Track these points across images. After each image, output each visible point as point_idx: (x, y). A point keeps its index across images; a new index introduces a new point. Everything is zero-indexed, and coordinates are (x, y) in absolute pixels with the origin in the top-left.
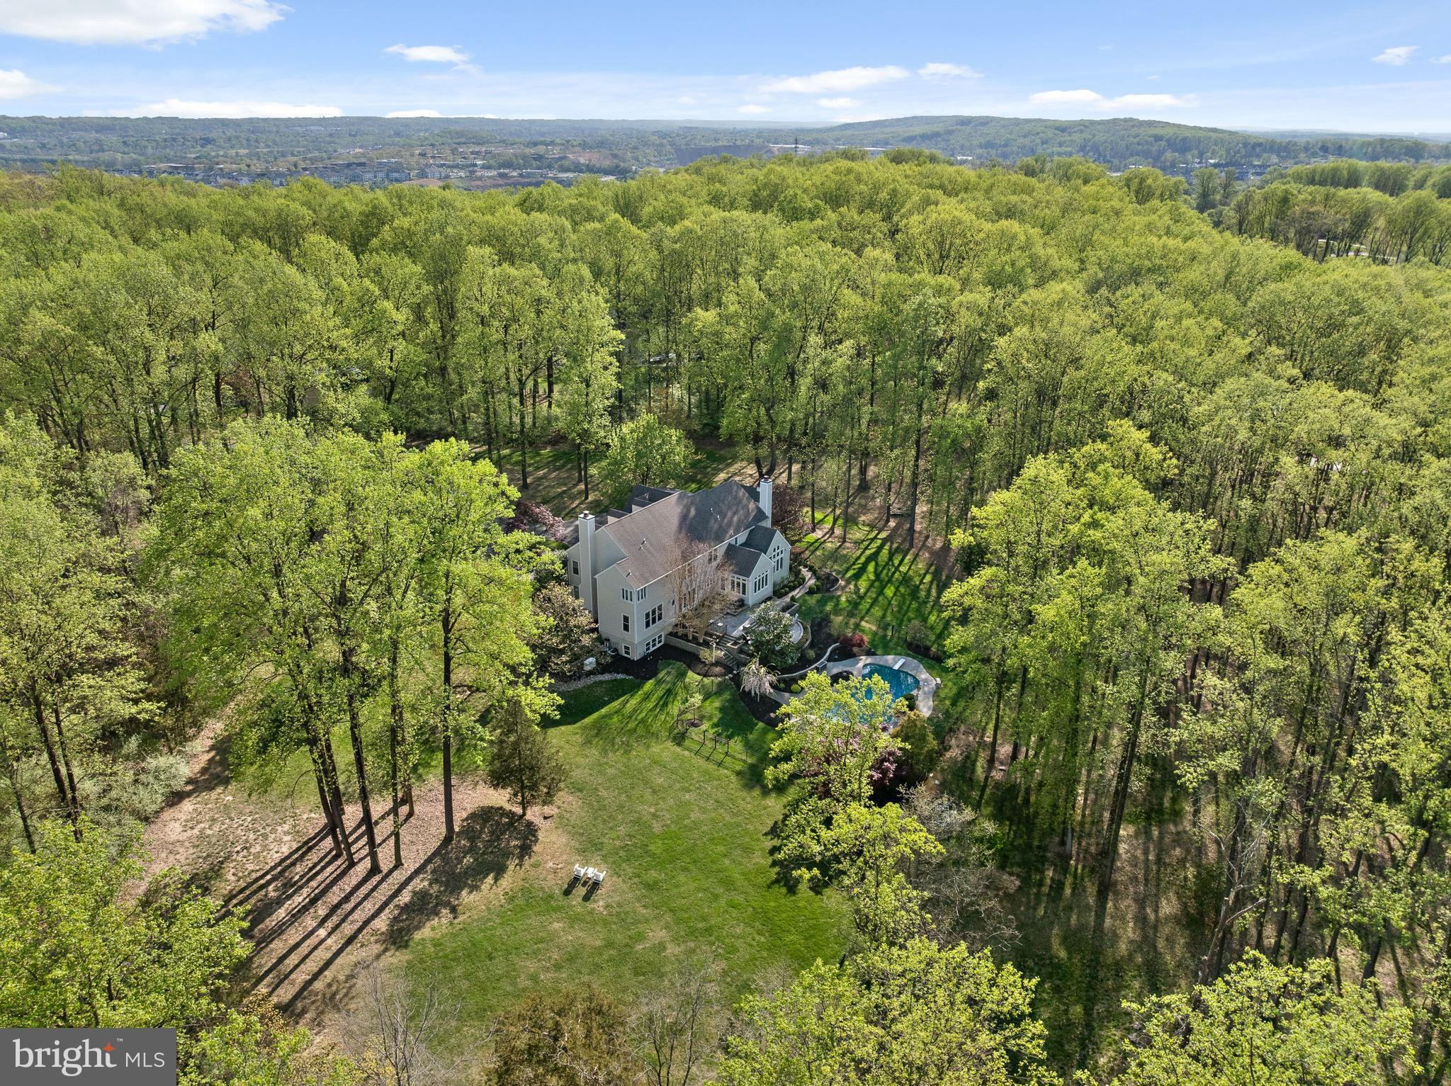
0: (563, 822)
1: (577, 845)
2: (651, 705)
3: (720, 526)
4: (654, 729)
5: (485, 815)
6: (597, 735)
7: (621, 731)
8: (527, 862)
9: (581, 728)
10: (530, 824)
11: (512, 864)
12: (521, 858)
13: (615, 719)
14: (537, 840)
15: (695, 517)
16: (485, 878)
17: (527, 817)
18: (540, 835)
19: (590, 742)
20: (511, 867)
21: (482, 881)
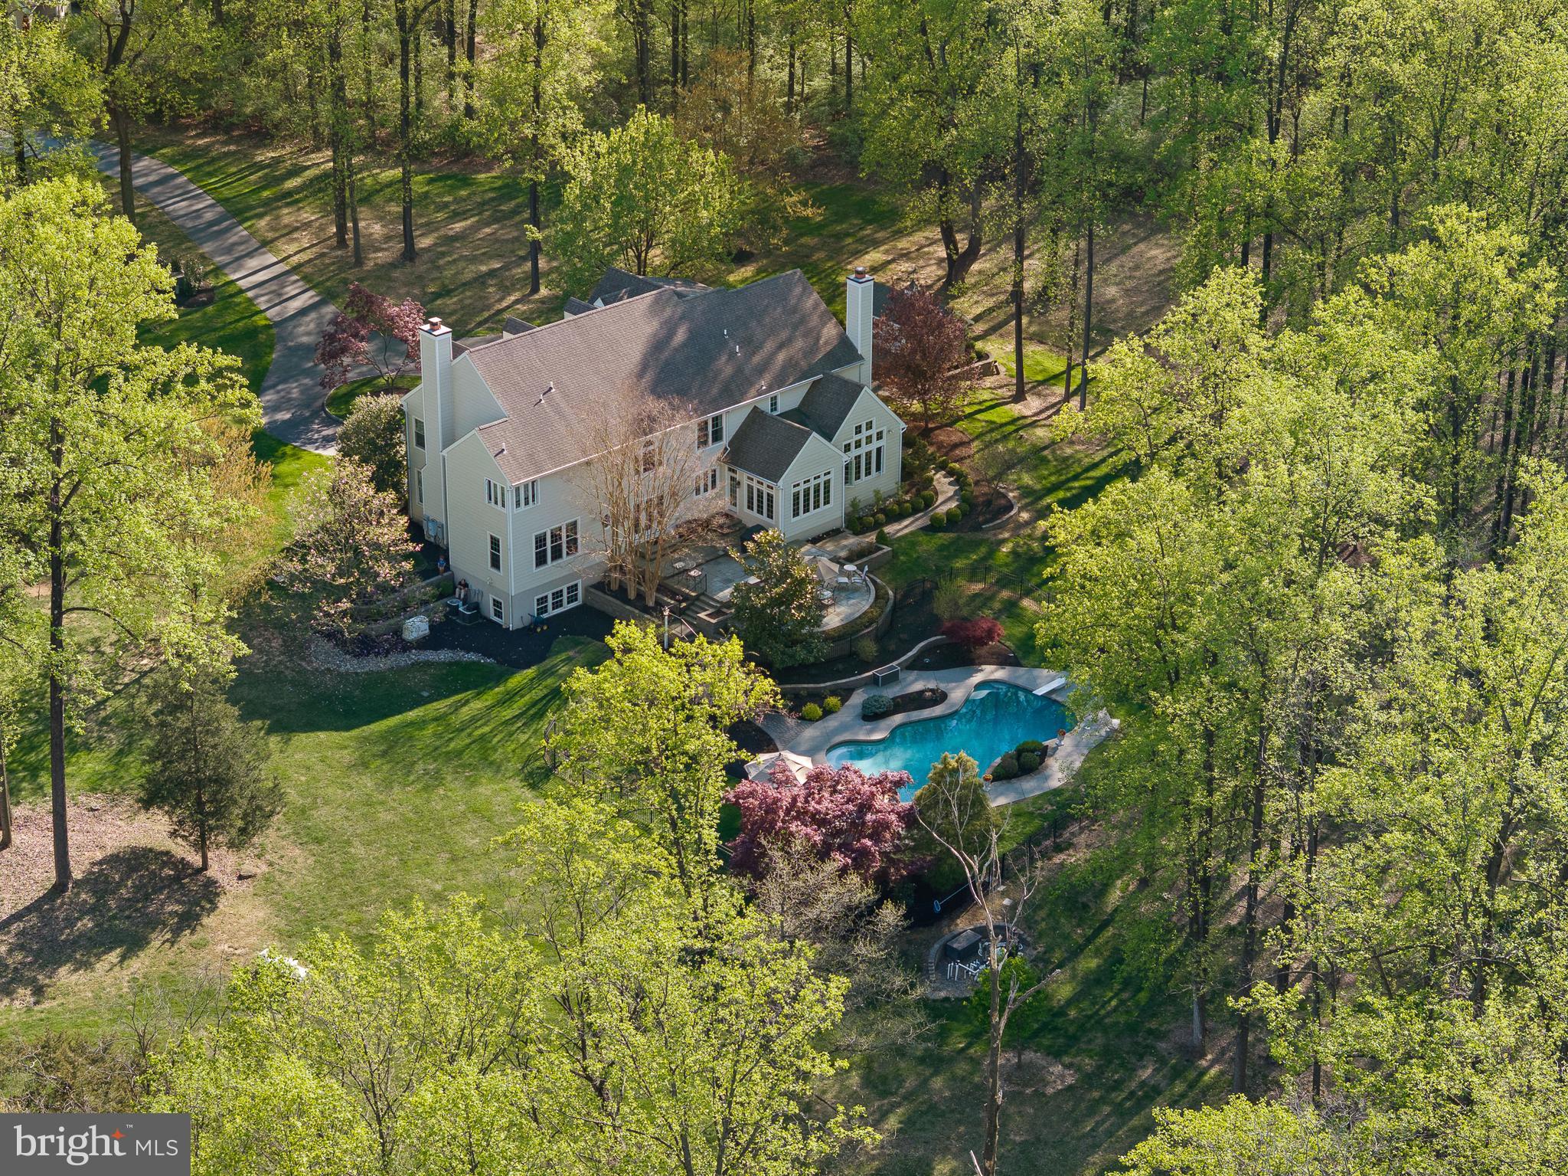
0: (268, 887)
1: (282, 925)
2: (508, 713)
3: (739, 371)
4: (496, 756)
5: (134, 860)
6: (384, 754)
7: (433, 753)
8: (186, 938)
9: (357, 738)
10: (211, 883)
11: (157, 940)
12: (177, 932)
13: (429, 731)
14: (214, 908)
15: (684, 345)
16: (105, 953)
17: (209, 873)
18: (223, 903)
19: (365, 765)
20: (156, 943)
21: (98, 957)
